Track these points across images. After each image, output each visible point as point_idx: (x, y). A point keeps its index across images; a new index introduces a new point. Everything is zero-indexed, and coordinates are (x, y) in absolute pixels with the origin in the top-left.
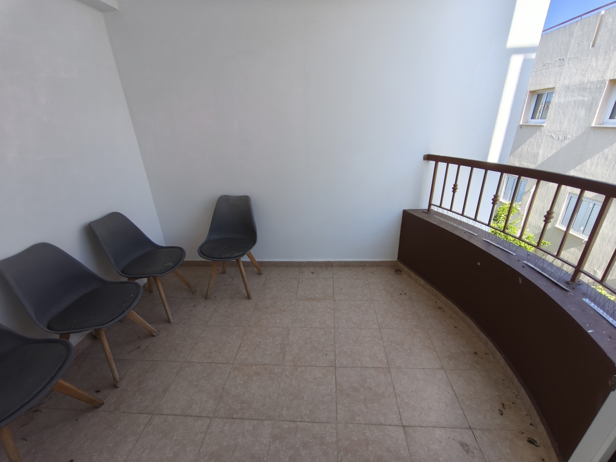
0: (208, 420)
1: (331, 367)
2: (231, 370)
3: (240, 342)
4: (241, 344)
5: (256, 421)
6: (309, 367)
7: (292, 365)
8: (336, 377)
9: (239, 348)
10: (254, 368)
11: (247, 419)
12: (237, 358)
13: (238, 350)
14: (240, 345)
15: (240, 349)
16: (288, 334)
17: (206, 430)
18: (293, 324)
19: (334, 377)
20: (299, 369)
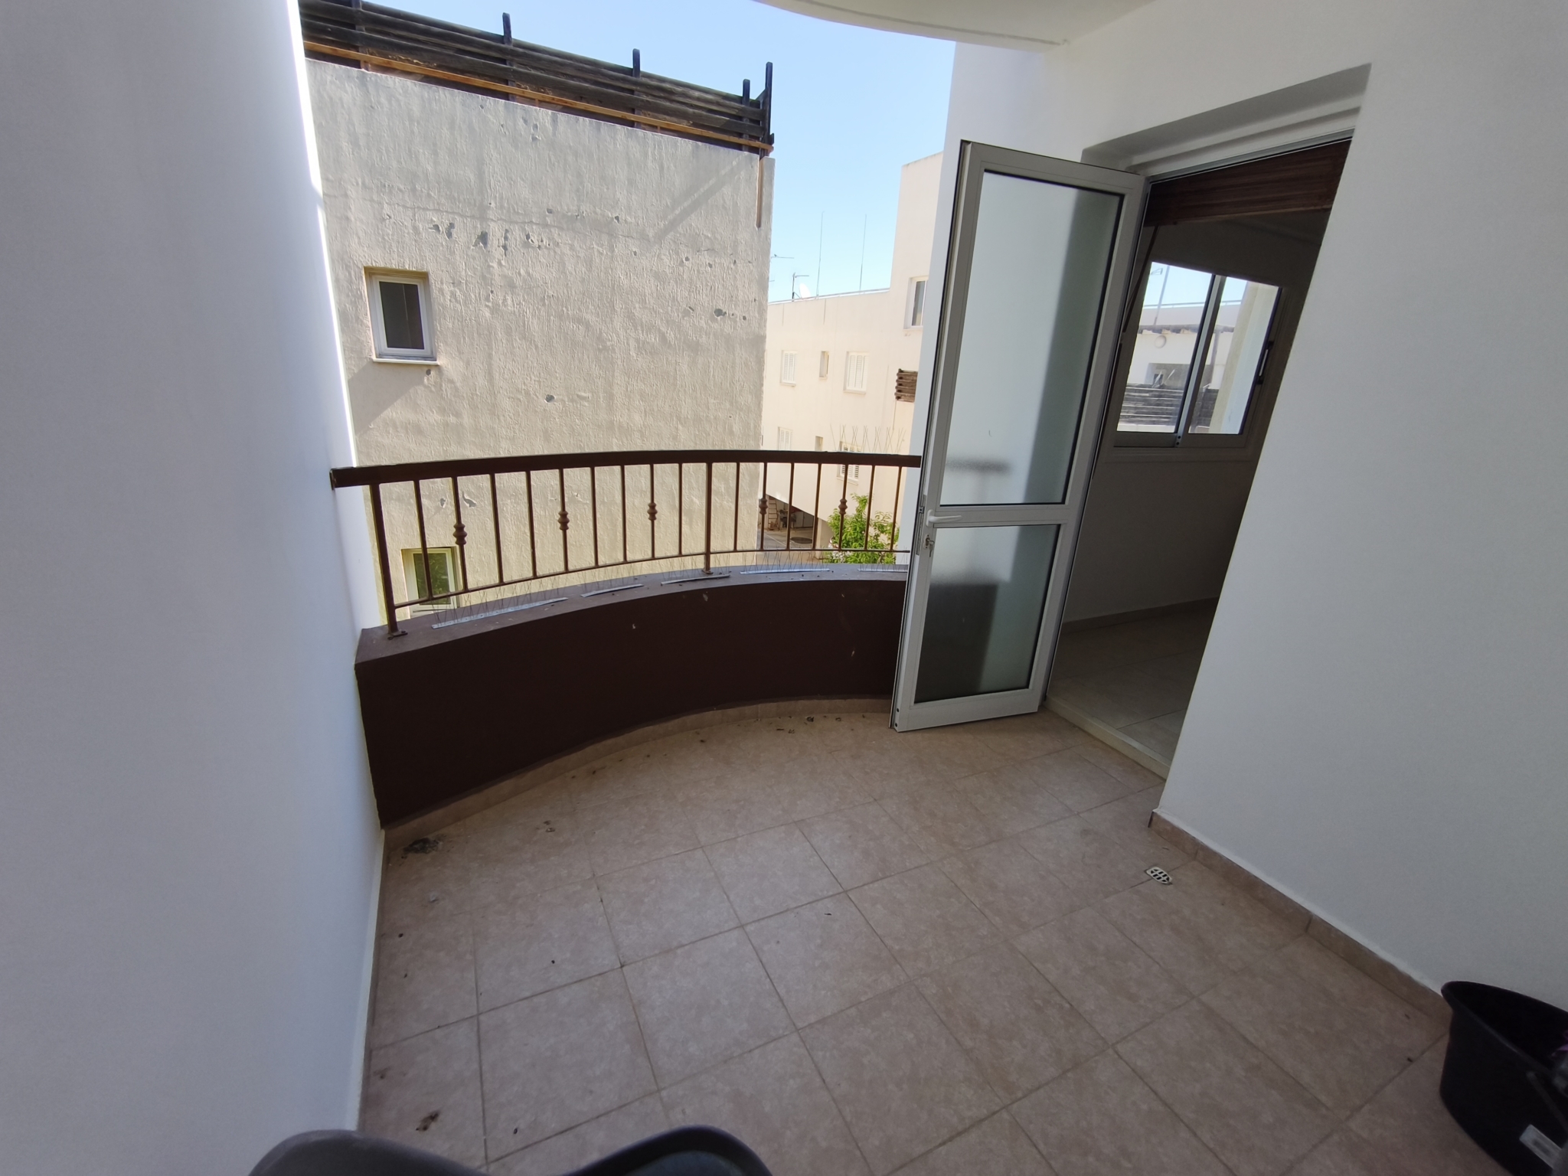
0: (1119, 1047)
1: (850, 898)
2: (1020, 1099)
3: (943, 1150)
4: (944, 1143)
5: (1036, 965)
6: (879, 933)
7: (898, 966)
8: (864, 885)
9: (959, 1134)
10: (969, 1043)
11: (1047, 980)
12: (985, 1111)
13: (966, 1131)
14: (951, 1139)
15: (960, 1128)
16: (823, 1021)
17: (1129, 1038)
18: (781, 1032)
19: (866, 887)
20: (897, 947)
